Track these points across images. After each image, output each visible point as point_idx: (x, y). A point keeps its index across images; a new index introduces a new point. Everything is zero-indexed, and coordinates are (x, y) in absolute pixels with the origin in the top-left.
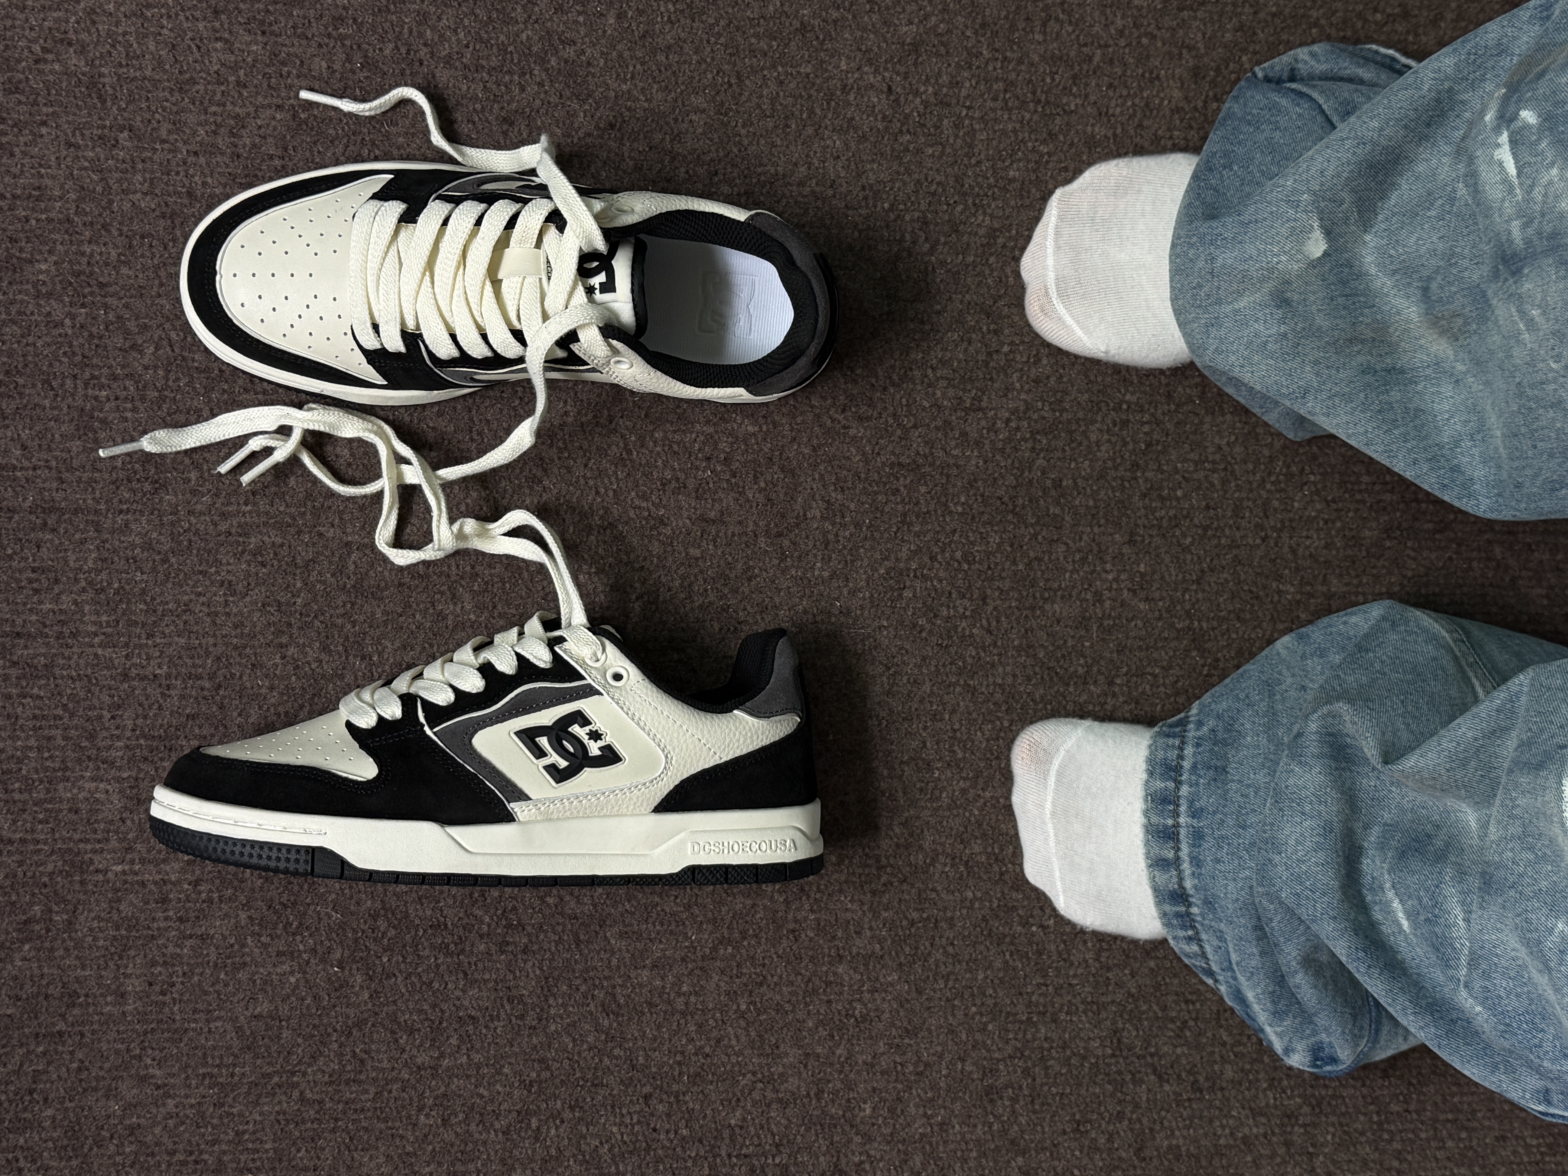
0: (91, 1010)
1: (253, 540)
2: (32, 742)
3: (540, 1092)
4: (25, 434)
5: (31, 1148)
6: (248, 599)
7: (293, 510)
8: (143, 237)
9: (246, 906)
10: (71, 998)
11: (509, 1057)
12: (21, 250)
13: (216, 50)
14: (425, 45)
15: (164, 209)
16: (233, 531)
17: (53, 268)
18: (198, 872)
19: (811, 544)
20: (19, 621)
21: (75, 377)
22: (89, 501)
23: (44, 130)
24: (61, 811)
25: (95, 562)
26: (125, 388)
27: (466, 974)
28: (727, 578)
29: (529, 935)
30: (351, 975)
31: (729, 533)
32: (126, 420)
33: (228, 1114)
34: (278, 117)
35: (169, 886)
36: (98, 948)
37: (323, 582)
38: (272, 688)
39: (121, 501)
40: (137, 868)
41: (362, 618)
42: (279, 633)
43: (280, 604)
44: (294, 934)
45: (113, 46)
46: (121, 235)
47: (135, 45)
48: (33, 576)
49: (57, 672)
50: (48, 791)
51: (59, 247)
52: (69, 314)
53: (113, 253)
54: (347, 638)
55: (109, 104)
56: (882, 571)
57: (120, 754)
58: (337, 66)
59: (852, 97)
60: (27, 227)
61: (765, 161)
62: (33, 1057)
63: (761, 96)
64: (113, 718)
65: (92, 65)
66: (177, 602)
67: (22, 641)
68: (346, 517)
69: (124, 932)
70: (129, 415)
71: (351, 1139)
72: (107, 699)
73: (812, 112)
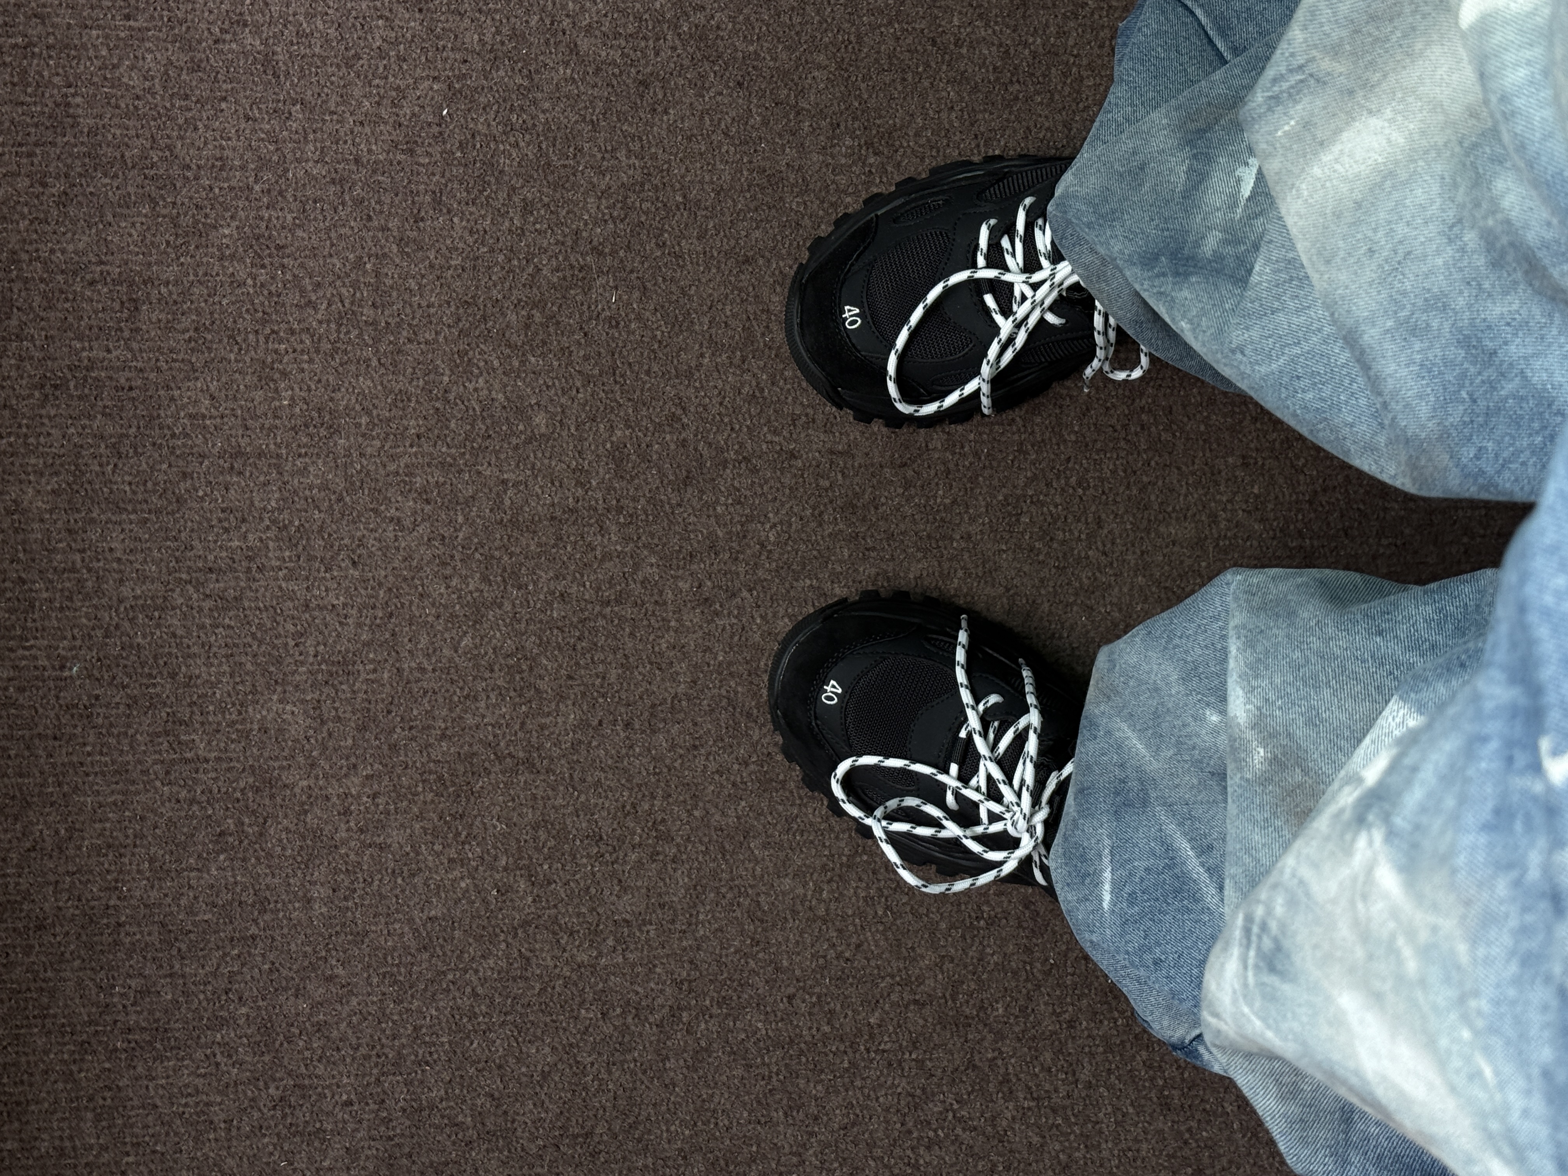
0: (281, 914)
1: (418, 479)
2: (225, 668)
3: (690, 991)
4: (214, 386)
5: (227, 1044)
6: (415, 533)
7: (453, 451)
8: (315, 202)
9: (420, 817)
10: (262, 904)
11: (662, 957)
12: (206, 216)
13: (378, 27)
14: (568, 16)
15: (334, 175)
16: (401, 471)
17: (235, 232)
18: (376, 786)
19: (933, 472)
20: (211, 557)
21: (257, 332)
22: (272, 447)
23: (224, 105)
24: (251, 730)
25: (277, 501)
26: (302, 342)
27: (620, 881)
28: (854, 506)
29: (678, 845)
30: (516, 881)
31: (856, 464)
32: (303, 370)
33: (407, 1010)
34: (435, 87)
35: (350, 800)
36: (286, 857)
37: (484, 518)
38: (438, 617)
39: (299, 446)
40: (321, 783)
41: (518, 550)
42: (444, 564)
43: (443, 538)
44: (463, 843)
45: (285, 26)
46: (295, 200)
47: (305, 25)
48: (222, 515)
49: (246, 604)
50: (240, 713)
51: (241, 213)
52: (250, 274)
53: (289, 217)
54: (505, 570)
55: (282, 78)
56: (1001, 498)
57: (304, 677)
58: (488, 38)
59: (964, 51)
60: (211, 195)
61: (883, 113)
62: (228, 959)
63: (878, 52)
64: (297, 645)
65: (266, 45)
66: (352, 537)
67: (214, 576)
68: (503, 456)
69: (309, 842)
70: (306, 366)
71: (519, 1033)
72: (290, 627)
73: (927, 65)
